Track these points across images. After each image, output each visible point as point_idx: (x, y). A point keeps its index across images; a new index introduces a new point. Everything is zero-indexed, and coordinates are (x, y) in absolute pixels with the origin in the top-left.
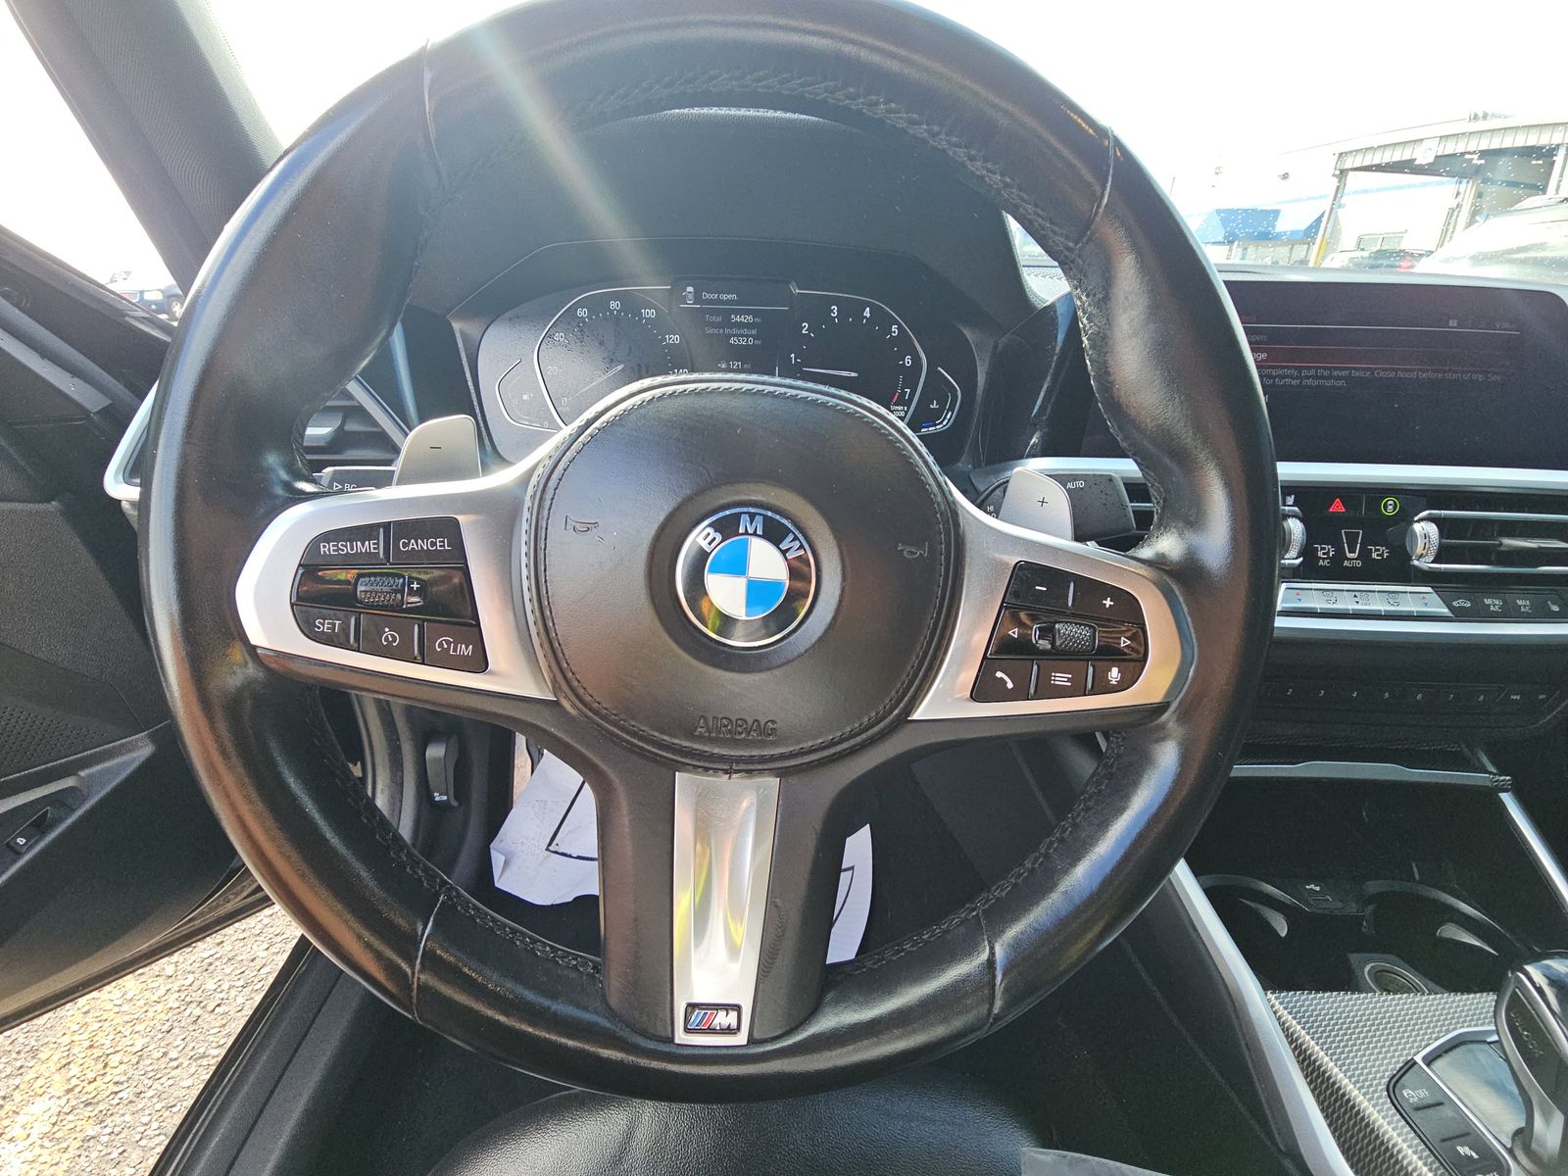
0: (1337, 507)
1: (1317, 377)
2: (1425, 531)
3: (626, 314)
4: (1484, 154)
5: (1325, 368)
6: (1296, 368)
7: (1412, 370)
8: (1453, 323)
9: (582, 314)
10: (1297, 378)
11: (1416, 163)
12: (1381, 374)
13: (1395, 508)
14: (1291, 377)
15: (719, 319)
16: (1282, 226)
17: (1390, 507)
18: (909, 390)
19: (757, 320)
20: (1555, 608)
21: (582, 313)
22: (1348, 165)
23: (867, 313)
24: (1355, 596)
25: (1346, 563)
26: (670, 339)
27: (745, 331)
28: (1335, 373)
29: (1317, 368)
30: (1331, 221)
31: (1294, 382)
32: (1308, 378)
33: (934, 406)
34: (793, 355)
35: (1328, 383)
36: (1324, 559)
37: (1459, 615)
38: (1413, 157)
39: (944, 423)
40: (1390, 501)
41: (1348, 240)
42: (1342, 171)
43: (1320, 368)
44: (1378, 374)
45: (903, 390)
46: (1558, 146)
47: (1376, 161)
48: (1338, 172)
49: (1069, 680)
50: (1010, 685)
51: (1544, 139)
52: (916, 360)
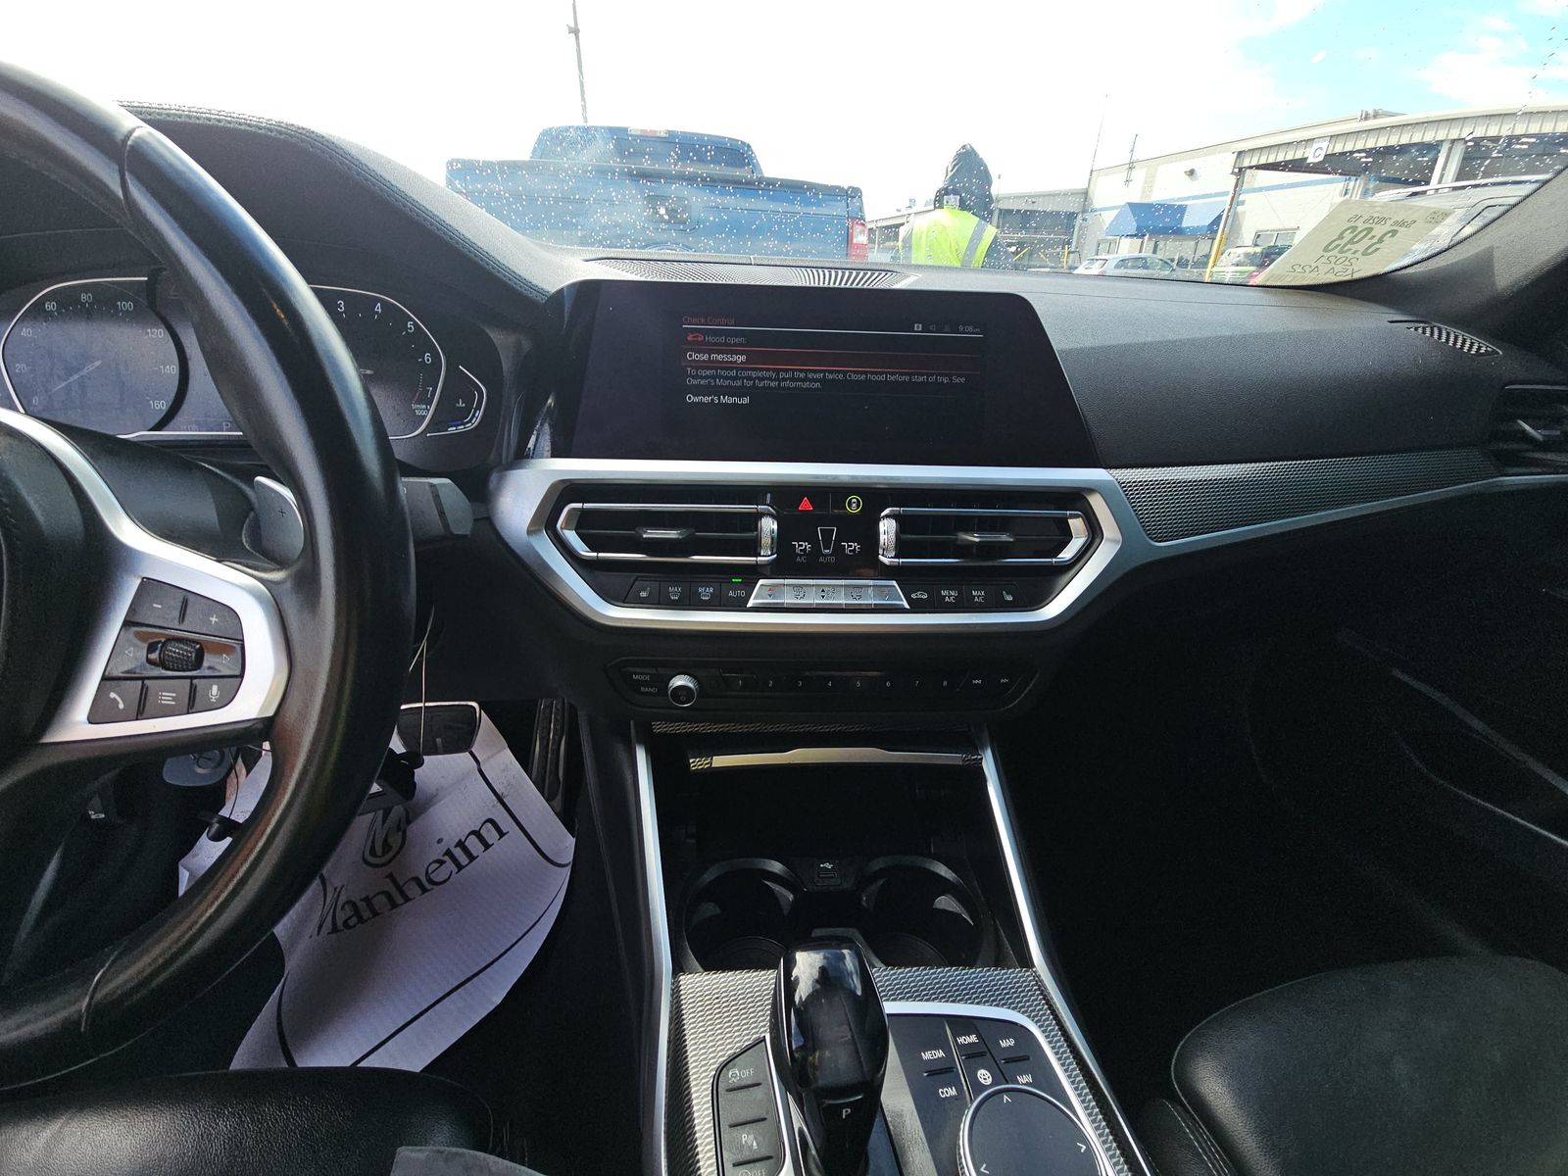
0: (806, 505)
1: (793, 379)
2: (887, 529)
4: (1369, 152)
5: (801, 371)
6: (774, 370)
7: (882, 373)
8: (918, 327)
10: (775, 380)
11: (1308, 161)
12: (853, 377)
13: (858, 506)
14: (770, 379)
16: (1188, 222)
17: (854, 505)
20: (1010, 598)
21: (50, 306)
22: (1246, 163)
24: (823, 591)
25: (821, 559)
28: (810, 376)
29: (793, 370)
30: (1230, 219)
31: (773, 384)
32: (784, 379)
35: (806, 385)
36: (801, 556)
37: (917, 607)
38: (1305, 156)
40: (854, 498)
41: (1247, 236)
42: (1240, 169)
43: (796, 370)
44: (850, 376)
46: (1442, 141)
47: (1271, 160)
48: (1236, 170)
49: (174, 699)
50: (121, 706)
51: (1429, 137)
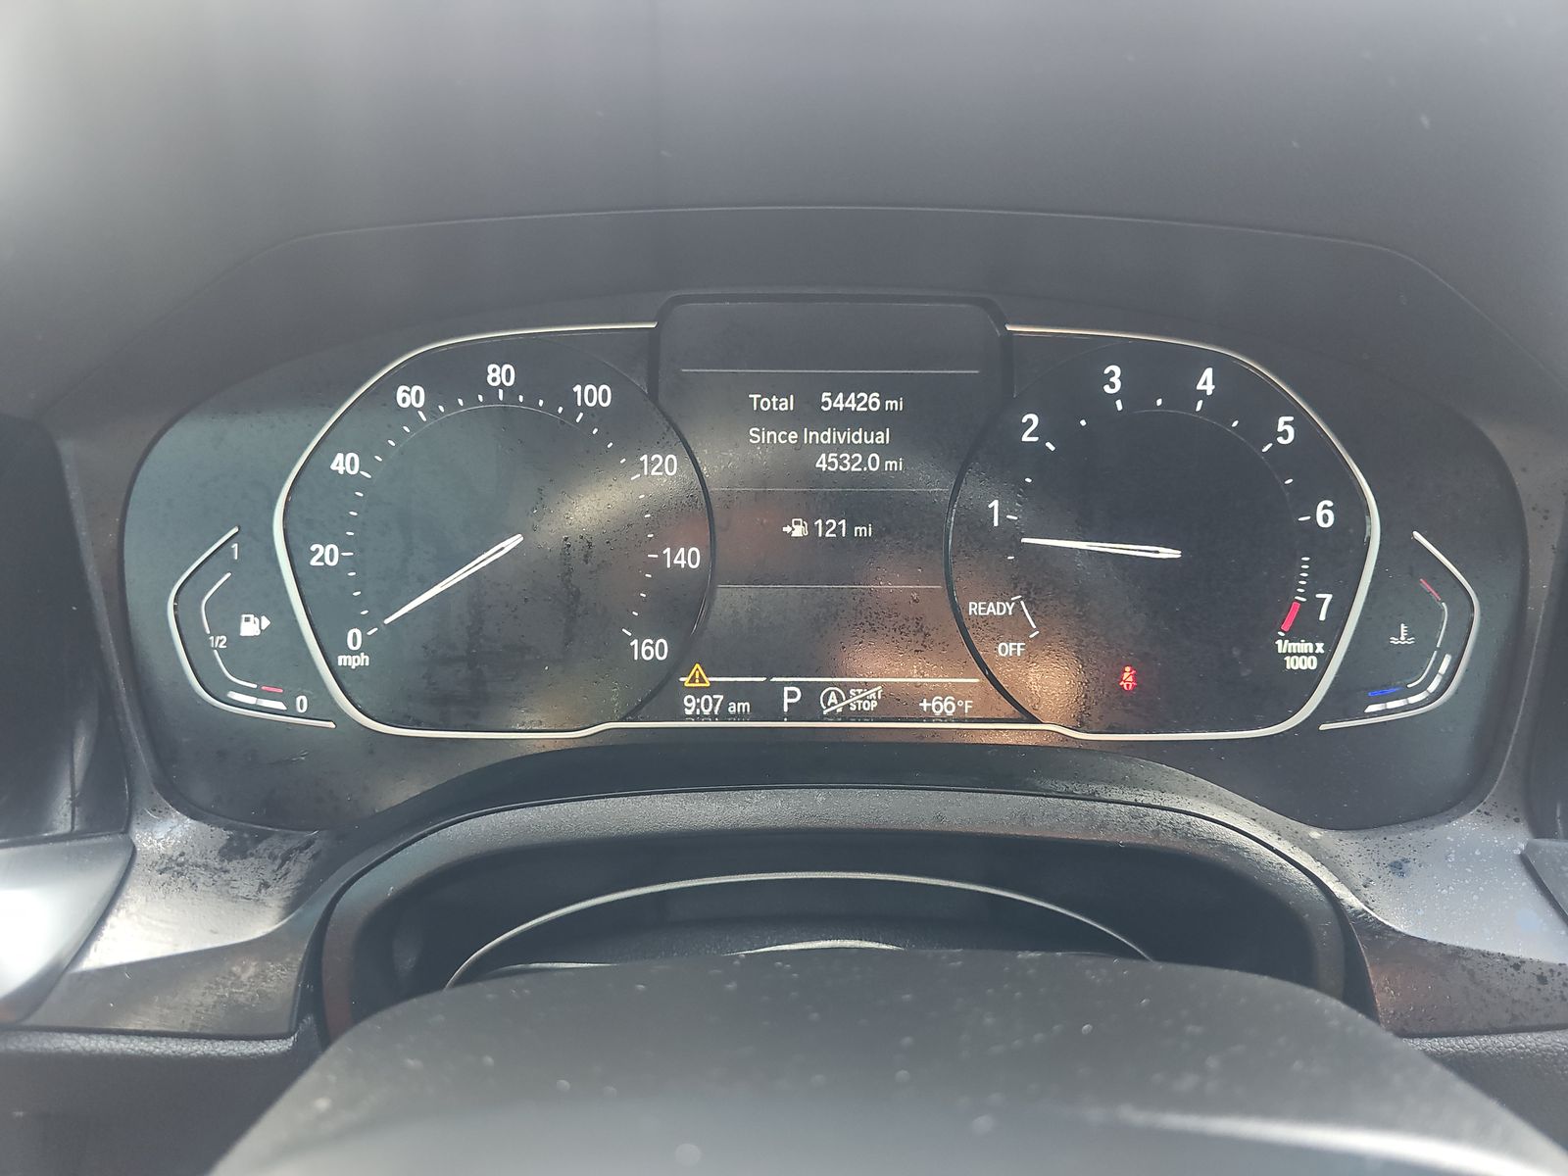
3: (531, 401)
9: (411, 400)
15: (787, 404)
18: (1328, 597)
19: (892, 404)
21: (410, 396)
23: (1207, 382)
26: (651, 464)
27: (859, 437)
33: (1403, 638)
34: (995, 504)
39: (1432, 687)
45: (1310, 593)
52: (1351, 510)
